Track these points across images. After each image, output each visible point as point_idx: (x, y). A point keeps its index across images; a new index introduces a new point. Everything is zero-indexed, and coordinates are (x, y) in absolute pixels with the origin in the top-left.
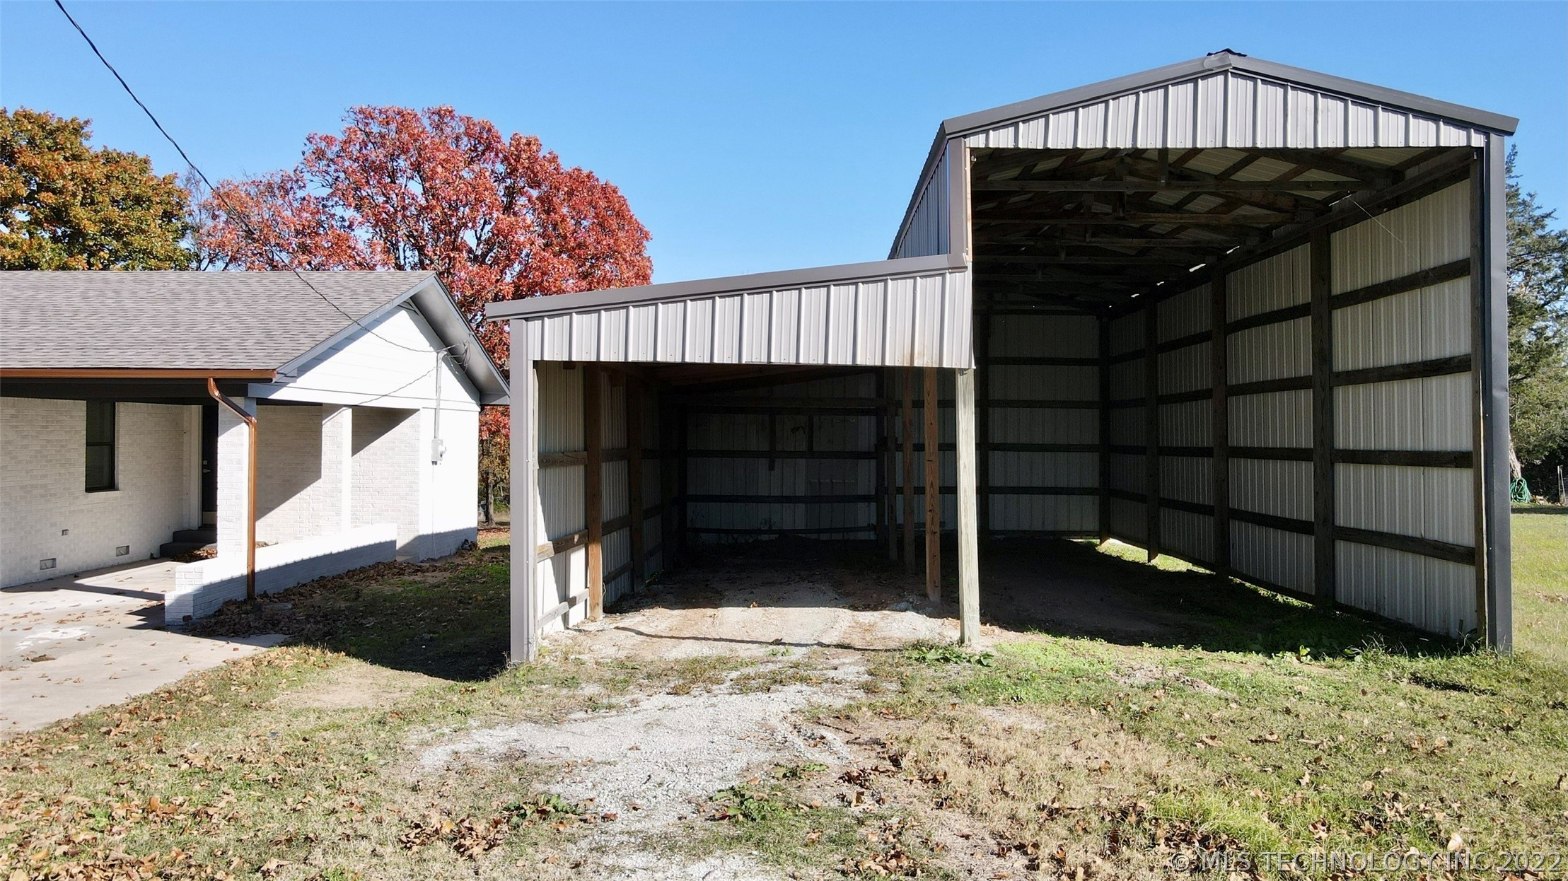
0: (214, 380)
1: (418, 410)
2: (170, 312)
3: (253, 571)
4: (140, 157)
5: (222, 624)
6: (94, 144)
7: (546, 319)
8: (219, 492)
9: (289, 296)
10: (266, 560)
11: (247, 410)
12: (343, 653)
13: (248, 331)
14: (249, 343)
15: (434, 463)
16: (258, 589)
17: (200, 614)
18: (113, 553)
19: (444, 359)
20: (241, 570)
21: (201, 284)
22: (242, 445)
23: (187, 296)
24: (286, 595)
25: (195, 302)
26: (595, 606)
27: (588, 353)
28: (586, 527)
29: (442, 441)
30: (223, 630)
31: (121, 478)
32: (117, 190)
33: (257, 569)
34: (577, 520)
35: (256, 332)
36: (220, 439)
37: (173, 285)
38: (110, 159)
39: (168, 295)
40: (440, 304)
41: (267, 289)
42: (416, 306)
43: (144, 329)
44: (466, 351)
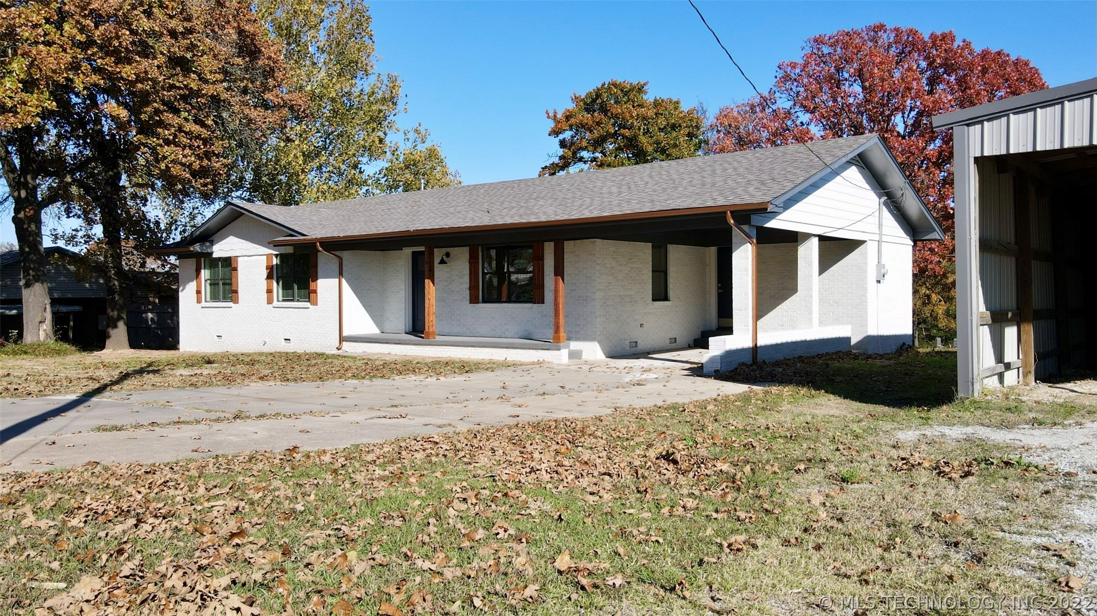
0: (731, 212)
1: (865, 241)
2: (699, 178)
3: (756, 345)
4: (674, 100)
5: (739, 374)
6: (649, 97)
7: (985, 122)
8: (734, 290)
9: (774, 162)
10: (765, 340)
11: (750, 234)
12: (823, 391)
13: (749, 182)
14: (751, 189)
15: (879, 282)
16: (760, 358)
17: (723, 369)
18: (668, 341)
19: (885, 204)
20: (749, 344)
21: (716, 161)
22: (748, 258)
23: (709, 168)
24: (777, 363)
25: (714, 171)
26: (1027, 374)
27: (1026, 145)
28: (1018, 308)
29: (884, 265)
30: (740, 378)
31: (671, 293)
32: (662, 122)
33: (758, 345)
34: (1010, 301)
35: (755, 183)
36: (734, 255)
37: (700, 164)
38: (657, 104)
39: (697, 169)
40: (881, 158)
41: (758, 158)
42: (862, 161)
43: (685, 188)
44: (903, 194)
